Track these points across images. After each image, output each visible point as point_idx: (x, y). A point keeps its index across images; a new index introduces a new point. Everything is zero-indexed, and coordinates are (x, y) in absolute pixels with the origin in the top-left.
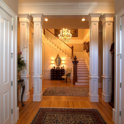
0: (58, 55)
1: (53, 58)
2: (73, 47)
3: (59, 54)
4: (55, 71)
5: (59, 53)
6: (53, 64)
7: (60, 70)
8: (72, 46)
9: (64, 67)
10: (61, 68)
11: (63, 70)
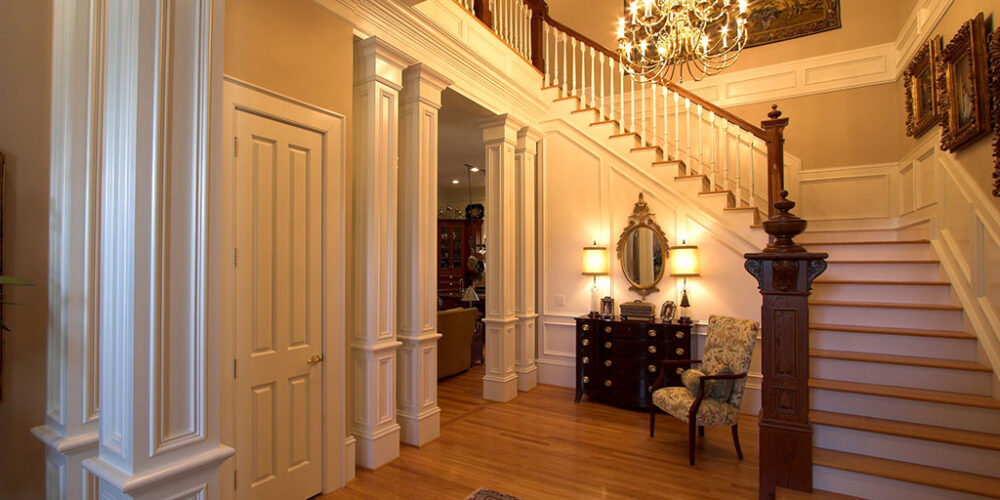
0: (641, 208)
1: (604, 231)
2: (786, 121)
3: (646, 199)
4: (609, 337)
5: (645, 185)
6: (595, 275)
7: (653, 333)
8: (775, 114)
9: (685, 303)
10: (663, 313)
11: (680, 335)
